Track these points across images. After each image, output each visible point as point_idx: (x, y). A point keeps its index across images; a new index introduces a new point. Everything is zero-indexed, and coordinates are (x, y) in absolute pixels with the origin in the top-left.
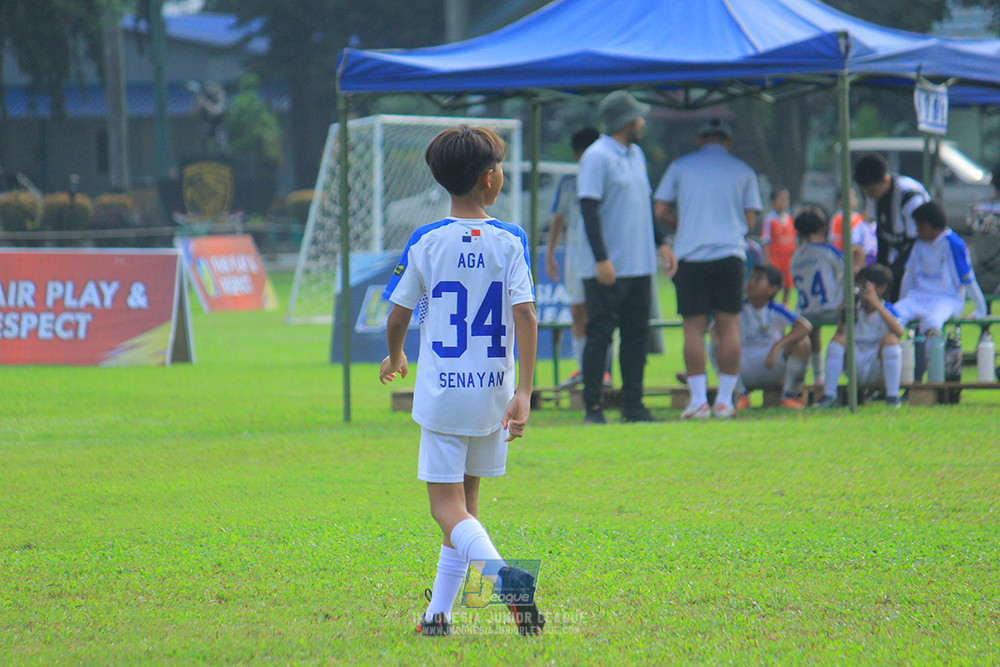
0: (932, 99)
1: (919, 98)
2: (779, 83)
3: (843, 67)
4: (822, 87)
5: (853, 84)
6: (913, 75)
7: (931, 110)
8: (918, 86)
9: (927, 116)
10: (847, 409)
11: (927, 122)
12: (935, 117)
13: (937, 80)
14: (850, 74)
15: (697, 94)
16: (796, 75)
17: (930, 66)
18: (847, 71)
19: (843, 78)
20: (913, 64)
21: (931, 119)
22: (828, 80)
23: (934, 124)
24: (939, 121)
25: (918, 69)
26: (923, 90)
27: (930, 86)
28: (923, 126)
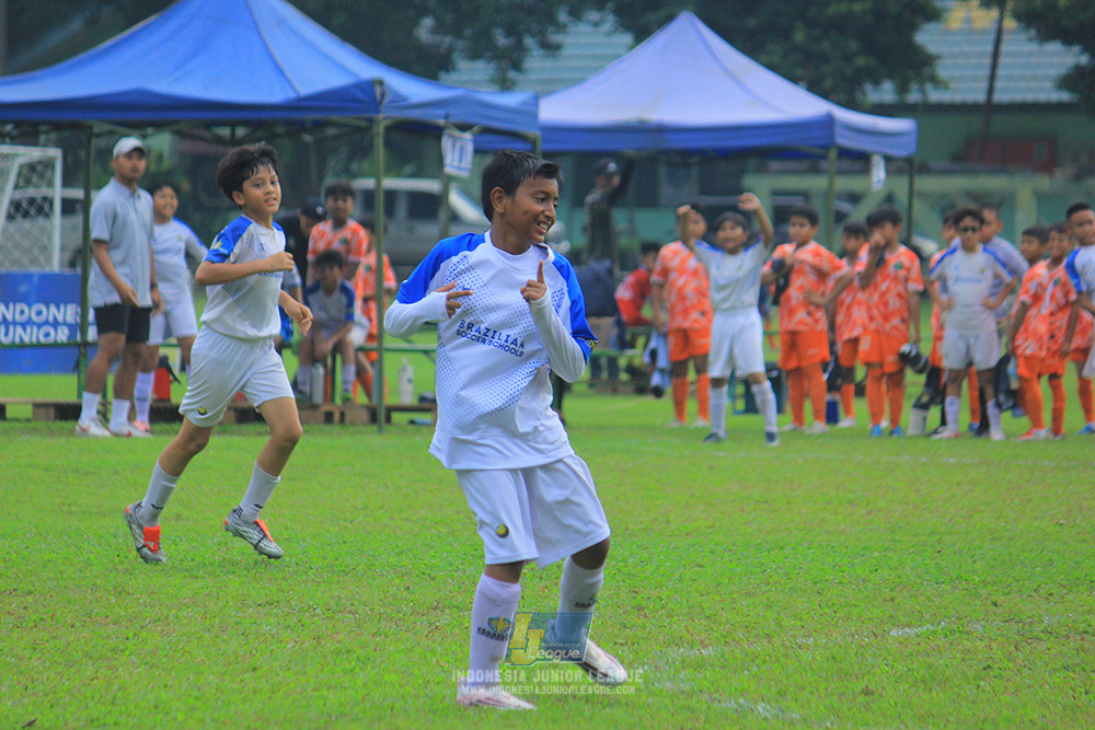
0: (458, 145)
1: (446, 143)
2: (319, 125)
3: (379, 113)
4: (358, 130)
5: (388, 129)
6: (441, 122)
7: (457, 155)
8: (446, 131)
9: (452, 160)
10: (375, 428)
11: (452, 166)
12: (460, 161)
13: (464, 128)
14: (385, 119)
15: (241, 132)
16: (334, 117)
17: (459, 115)
18: (381, 116)
19: (378, 123)
20: (442, 112)
21: (456, 163)
22: (364, 124)
23: (459, 168)
24: (463, 165)
25: (446, 117)
26: (451, 136)
27: (457, 133)
28: (448, 170)
